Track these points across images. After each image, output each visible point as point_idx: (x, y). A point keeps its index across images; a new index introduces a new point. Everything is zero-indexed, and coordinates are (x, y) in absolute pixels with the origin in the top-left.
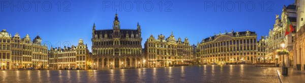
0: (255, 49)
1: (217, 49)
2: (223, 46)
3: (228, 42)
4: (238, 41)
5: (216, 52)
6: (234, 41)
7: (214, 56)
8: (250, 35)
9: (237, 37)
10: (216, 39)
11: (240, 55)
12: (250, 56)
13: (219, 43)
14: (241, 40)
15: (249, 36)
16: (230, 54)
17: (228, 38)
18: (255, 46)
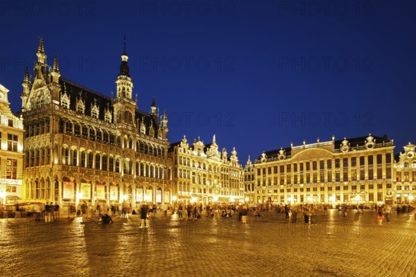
0: (389, 177)
1: (296, 176)
2: (312, 172)
3: (322, 163)
4: (345, 160)
5: (295, 182)
6: (337, 161)
7: (289, 191)
8: (376, 147)
9: (344, 153)
10: (294, 157)
11: (350, 190)
12: (375, 191)
13: (301, 164)
14: (354, 159)
15: (372, 150)
16: (326, 189)
17: (324, 155)
18: (388, 170)
